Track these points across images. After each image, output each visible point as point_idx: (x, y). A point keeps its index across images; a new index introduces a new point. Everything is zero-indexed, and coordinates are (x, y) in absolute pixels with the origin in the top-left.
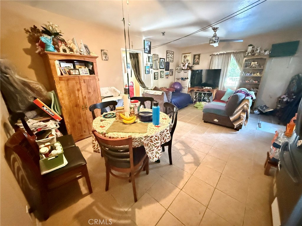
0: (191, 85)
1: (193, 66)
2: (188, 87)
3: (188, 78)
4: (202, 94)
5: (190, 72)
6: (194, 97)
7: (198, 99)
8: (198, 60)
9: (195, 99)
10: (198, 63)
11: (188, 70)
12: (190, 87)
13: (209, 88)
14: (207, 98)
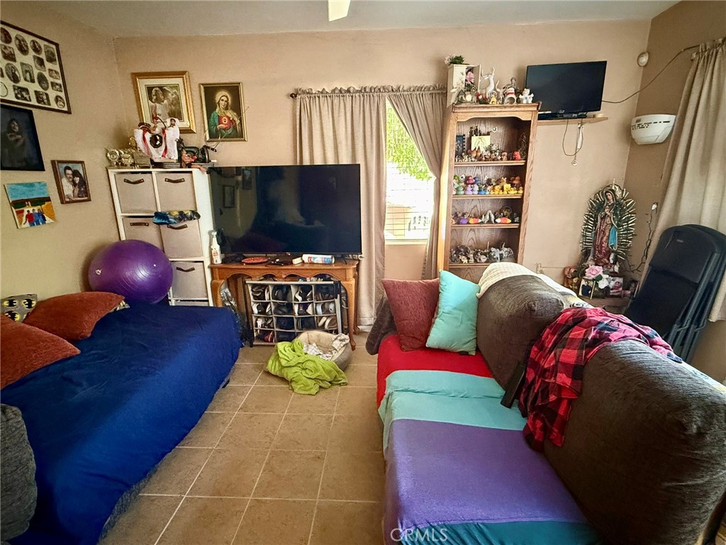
0: (222, 251)
1: (212, 145)
2: (207, 263)
3: (195, 215)
4: (293, 290)
5: (201, 180)
6: (256, 311)
7: (278, 318)
8: (230, 114)
9: (260, 322)
10: (237, 134)
11: (189, 166)
12: (218, 260)
13: (318, 259)
14: (319, 309)
